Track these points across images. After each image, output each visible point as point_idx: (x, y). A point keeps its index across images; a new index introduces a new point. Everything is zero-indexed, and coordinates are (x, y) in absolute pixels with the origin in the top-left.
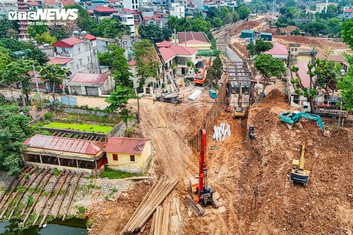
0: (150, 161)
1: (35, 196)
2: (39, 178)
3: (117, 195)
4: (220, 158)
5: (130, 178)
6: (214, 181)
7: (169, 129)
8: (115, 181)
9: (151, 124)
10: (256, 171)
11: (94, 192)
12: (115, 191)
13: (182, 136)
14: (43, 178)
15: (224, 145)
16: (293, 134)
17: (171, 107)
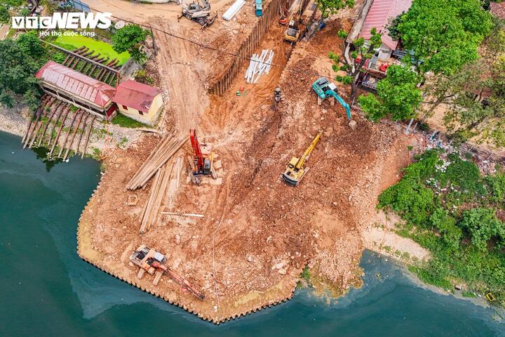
0: (162, 111)
1: (57, 129)
2: (59, 110)
3: (127, 145)
4: (241, 112)
5: (140, 129)
6: (224, 144)
7: (189, 67)
8: (125, 130)
9: (170, 57)
11: (107, 138)
12: (125, 140)
13: (203, 78)
14: (62, 111)
15: (253, 90)
16: (318, 114)
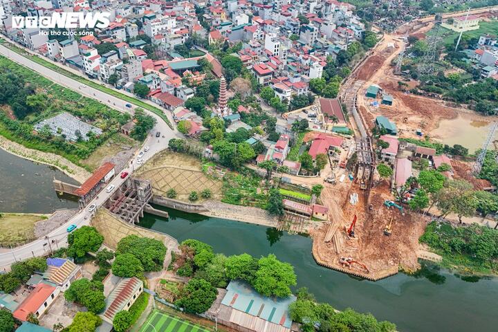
1: (289, 224)
3: (318, 227)
5: (322, 222)
7: (332, 199)
8: (316, 222)
10: (370, 224)
11: (310, 225)
13: (338, 203)
14: (290, 217)
15: (356, 207)
16: (389, 212)
17: (332, 186)
